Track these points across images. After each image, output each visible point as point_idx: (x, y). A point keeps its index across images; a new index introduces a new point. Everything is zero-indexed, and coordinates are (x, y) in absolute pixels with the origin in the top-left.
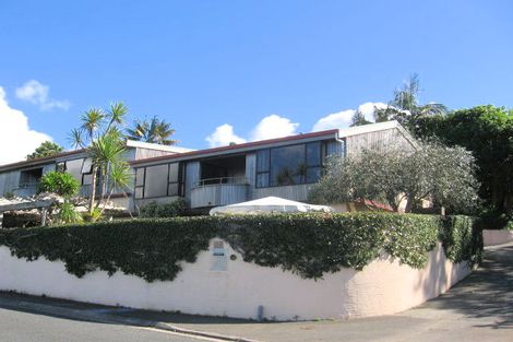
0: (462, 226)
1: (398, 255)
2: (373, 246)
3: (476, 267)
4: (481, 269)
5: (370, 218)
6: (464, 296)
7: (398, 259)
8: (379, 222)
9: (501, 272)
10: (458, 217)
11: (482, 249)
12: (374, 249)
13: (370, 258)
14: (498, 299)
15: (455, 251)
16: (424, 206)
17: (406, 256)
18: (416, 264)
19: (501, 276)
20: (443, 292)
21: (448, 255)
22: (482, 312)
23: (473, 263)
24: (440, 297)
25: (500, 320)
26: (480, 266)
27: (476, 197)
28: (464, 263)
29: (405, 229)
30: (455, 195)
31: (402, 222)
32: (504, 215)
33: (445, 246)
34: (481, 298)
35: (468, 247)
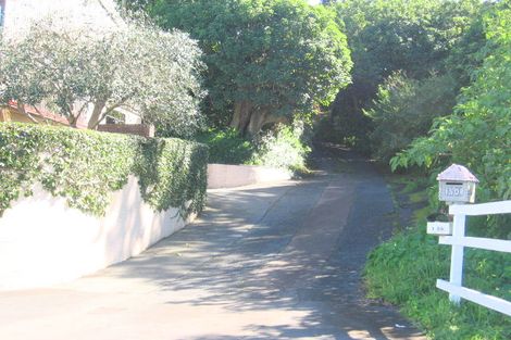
0: (174, 155)
1: (63, 195)
2: (22, 177)
3: (192, 218)
4: (199, 221)
5: (22, 133)
6: (164, 260)
7: (63, 201)
8: (34, 140)
9: (226, 226)
10: (168, 140)
11: (203, 191)
12: (25, 183)
13: (15, 197)
14: (213, 265)
15: (159, 191)
16: (128, 122)
17: (75, 197)
18: (94, 208)
19: (226, 231)
20: (136, 252)
21: (146, 197)
22: (184, 283)
23: (189, 210)
24: (129, 261)
25: (206, 294)
26: (199, 216)
27: (194, 112)
28: (173, 211)
29: (76, 154)
30: (162, 106)
31: (73, 142)
32: (247, 144)
33: (142, 184)
34: (188, 263)
35: (182, 187)
